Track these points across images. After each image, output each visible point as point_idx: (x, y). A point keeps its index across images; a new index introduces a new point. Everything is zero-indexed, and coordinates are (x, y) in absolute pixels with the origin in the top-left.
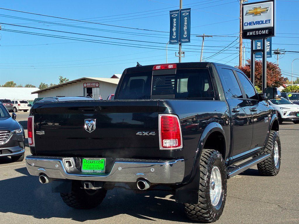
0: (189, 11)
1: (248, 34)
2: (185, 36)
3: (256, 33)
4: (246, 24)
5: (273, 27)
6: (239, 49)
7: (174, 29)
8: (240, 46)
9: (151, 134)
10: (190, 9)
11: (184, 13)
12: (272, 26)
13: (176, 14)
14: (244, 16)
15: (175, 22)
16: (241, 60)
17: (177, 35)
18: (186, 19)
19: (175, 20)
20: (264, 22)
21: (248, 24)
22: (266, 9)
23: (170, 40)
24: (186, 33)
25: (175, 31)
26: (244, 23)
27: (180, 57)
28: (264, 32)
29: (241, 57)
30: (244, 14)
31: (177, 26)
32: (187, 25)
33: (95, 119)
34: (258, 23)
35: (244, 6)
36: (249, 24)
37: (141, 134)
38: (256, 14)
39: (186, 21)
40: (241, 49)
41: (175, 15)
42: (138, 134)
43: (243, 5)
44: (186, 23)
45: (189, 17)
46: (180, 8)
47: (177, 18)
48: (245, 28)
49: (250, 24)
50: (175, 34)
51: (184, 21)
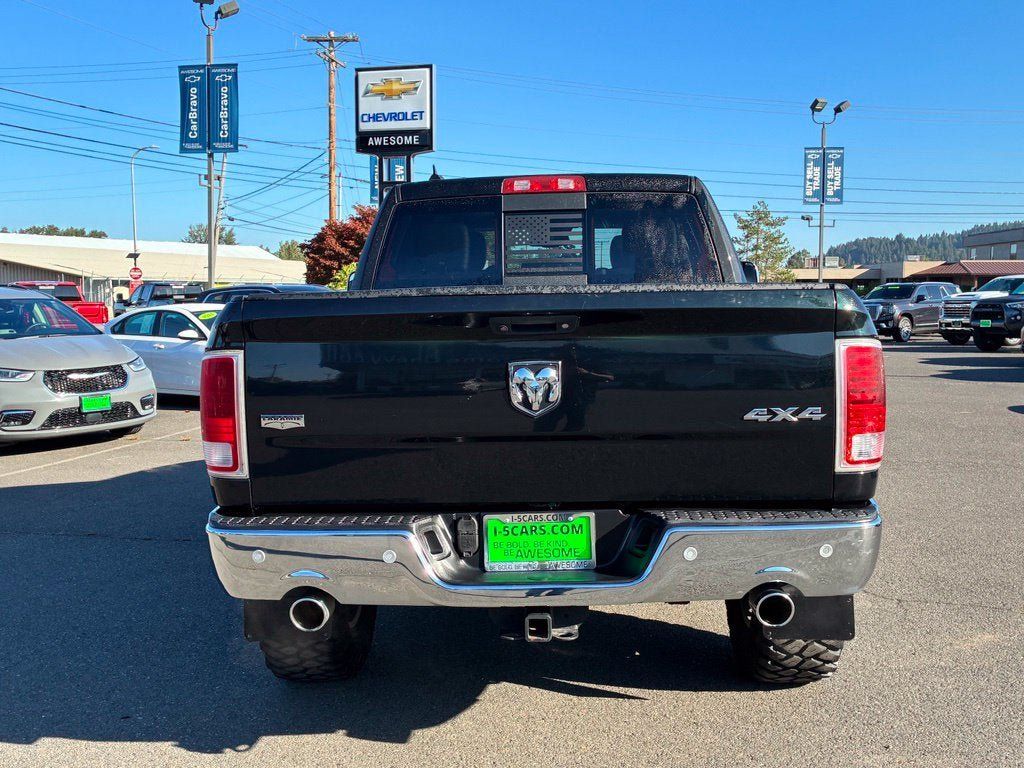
0: (233, 70)
1: (371, 142)
2: (224, 134)
3: (389, 141)
4: (366, 118)
5: (431, 130)
6: (327, 180)
7: (193, 115)
8: (330, 172)
9: (806, 415)
10: (237, 65)
11: (220, 74)
12: (428, 127)
13: (197, 75)
14: (361, 99)
15: (195, 97)
16: (333, 205)
17: (201, 130)
18: (225, 90)
19: (194, 90)
20: (409, 117)
21: (370, 118)
22: (412, 86)
23: (182, 142)
24: (225, 127)
25: (194, 120)
26: (360, 114)
27: (210, 188)
28: (408, 140)
29: (333, 198)
30: (361, 92)
31: (200, 108)
32: (227, 107)
33: (560, 363)
34: (394, 116)
35: (360, 73)
36: (373, 117)
37: (764, 418)
38: (388, 95)
39: (226, 96)
40: (333, 178)
41: (193, 79)
42: (750, 416)
43: (358, 70)
44: (225, 102)
45: (233, 86)
46: (209, 60)
47: (197, 85)
48: (365, 127)
49: (375, 118)
50: (194, 127)
51: (220, 96)
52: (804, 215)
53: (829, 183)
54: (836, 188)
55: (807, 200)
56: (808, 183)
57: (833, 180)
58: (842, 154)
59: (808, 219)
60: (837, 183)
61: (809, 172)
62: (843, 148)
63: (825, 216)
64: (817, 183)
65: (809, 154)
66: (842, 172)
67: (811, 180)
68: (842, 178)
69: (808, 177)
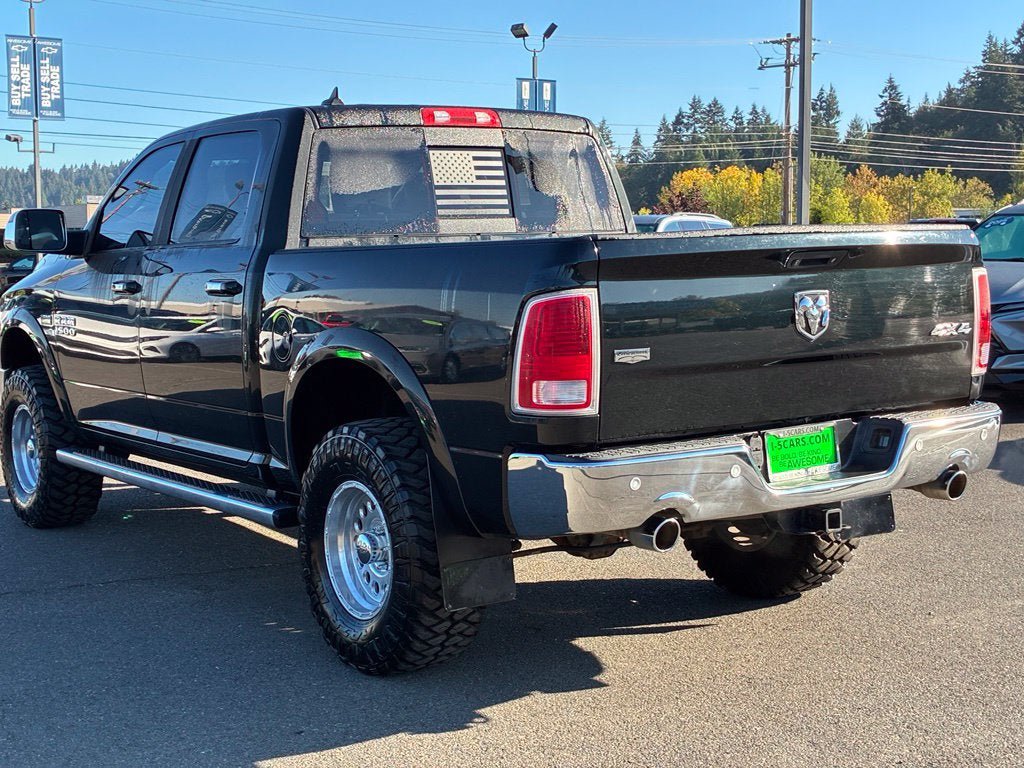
42: (934, 332)
52: (9, 133)
53: (44, 89)
54: (53, 97)
55: (14, 111)
56: (15, 87)
57: (49, 85)
58: (60, 49)
59: (16, 140)
60: (56, 90)
61: (13, 71)
62: (61, 40)
63: (41, 137)
64: (26, 88)
65: (13, 44)
66: (61, 73)
67: (18, 83)
68: (62, 83)
69: (14, 78)
